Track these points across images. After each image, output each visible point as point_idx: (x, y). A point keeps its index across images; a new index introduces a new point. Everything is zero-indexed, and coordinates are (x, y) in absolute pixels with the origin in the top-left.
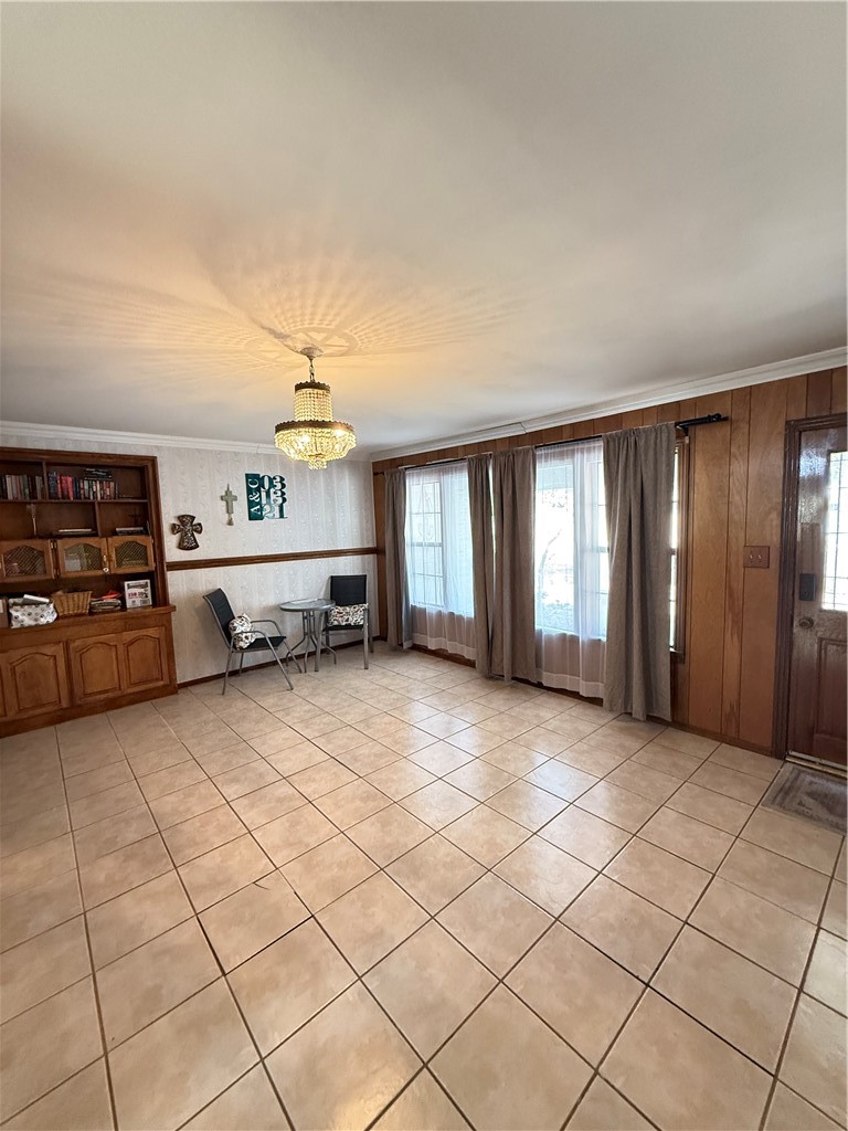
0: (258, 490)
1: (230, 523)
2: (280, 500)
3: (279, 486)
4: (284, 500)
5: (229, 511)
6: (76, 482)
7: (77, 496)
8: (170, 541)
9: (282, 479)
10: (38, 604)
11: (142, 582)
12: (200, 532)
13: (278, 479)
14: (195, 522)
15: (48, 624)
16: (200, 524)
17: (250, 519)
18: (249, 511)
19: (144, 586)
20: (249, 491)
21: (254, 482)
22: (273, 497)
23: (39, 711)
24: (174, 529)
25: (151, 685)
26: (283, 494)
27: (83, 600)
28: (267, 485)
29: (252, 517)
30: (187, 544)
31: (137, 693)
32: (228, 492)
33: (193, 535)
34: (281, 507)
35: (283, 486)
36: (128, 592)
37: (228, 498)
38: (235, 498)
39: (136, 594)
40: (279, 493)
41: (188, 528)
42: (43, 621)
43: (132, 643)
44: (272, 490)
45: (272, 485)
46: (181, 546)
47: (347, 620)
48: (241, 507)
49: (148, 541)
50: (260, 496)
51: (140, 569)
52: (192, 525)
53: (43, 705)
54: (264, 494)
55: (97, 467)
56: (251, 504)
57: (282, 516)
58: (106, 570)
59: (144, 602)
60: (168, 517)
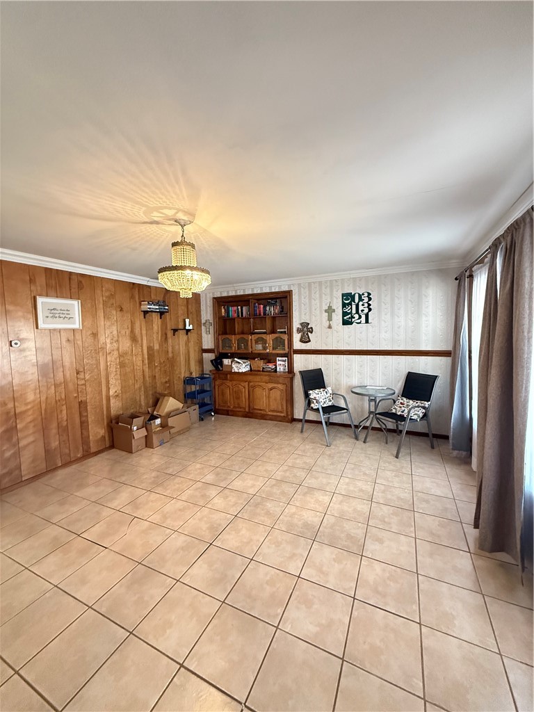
0: (350, 304)
1: (330, 327)
2: (366, 310)
3: (366, 300)
4: (370, 310)
5: (330, 319)
6: (265, 307)
7: (265, 314)
8: (296, 337)
9: (369, 294)
10: (239, 363)
11: (284, 359)
12: (312, 333)
13: (366, 295)
14: (309, 327)
15: (242, 373)
16: (311, 328)
17: (343, 324)
18: (343, 319)
19: (285, 361)
20: (344, 305)
21: (348, 298)
22: (361, 308)
23: (239, 410)
24: (299, 331)
25: (278, 414)
26: (369, 305)
27: (260, 364)
28: (357, 300)
29: (345, 323)
30: (305, 340)
31: (273, 415)
32: (330, 307)
33: (307, 334)
34: (367, 316)
35: (370, 299)
36: (278, 363)
37: (330, 311)
38: (334, 311)
39: (281, 365)
40: (366, 305)
41: (306, 330)
42: (240, 371)
43: (271, 389)
44: (361, 303)
45: (360, 299)
46: (301, 341)
47: (403, 412)
48: (337, 316)
49: (285, 337)
50: (351, 308)
51: (282, 352)
52: (307, 328)
53: (241, 408)
54: (354, 307)
55: (272, 299)
56: (344, 314)
57: (367, 321)
58: (268, 351)
59: (284, 369)
60: (296, 324)
